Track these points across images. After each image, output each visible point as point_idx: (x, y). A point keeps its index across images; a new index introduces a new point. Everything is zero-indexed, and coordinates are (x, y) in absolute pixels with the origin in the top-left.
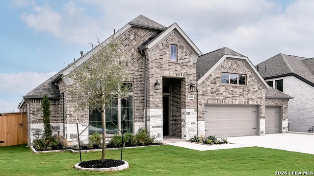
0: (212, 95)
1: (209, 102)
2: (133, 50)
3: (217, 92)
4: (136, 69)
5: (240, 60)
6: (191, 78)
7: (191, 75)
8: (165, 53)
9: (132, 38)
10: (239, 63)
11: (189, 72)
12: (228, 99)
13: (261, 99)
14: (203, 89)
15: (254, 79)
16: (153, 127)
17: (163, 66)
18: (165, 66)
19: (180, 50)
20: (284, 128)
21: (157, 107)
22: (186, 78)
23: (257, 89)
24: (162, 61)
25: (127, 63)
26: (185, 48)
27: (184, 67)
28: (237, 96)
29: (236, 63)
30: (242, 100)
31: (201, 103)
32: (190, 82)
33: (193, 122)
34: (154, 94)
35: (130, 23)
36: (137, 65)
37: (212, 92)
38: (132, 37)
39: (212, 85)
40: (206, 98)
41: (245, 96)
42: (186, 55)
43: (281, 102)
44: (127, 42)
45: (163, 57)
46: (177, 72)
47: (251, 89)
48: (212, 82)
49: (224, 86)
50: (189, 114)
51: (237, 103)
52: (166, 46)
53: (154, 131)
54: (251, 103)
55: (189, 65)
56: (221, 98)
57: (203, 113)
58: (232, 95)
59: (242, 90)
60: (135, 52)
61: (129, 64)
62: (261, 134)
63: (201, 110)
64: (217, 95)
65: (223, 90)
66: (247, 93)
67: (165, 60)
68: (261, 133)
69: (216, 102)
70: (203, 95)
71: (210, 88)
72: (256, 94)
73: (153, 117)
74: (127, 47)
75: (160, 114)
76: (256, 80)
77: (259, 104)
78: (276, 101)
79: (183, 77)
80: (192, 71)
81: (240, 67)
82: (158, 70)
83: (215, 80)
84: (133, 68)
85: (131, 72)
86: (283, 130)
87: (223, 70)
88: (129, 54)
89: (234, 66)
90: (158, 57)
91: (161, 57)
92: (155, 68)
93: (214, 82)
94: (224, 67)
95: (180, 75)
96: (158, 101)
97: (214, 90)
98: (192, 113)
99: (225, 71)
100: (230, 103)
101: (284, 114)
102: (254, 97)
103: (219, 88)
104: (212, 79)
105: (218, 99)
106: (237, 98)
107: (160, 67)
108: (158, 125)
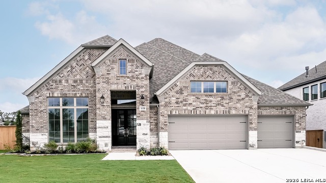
0: (177, 105)
1: (174, 113)
2: (87, 69)
3: (185, 103)
4: (90, 86)
5: (216, 65)
6: (143, 90)
7: (142, 87)
8: (113, 68)
9: (86, 59)
10: (215, 69)
11: (140, 84)
12: (200, 109)
13: (251, 108)
14: (166, 100)
15: (238, 85)
16: (100, 137)
17: (111, 81)
18: (114, 80)
19: (129, 64)
20: (298, 142)
21: (105, 119)
22: (137, 90)
23: (243, 96)
24: (110, 76)
25: (81, 81)
26: (135, 61)
27: (134, 79)
28: (214, 105)
29: (211, 69)
30: (220, 110)
31: (163, 114)
32: (141, 94)
33: (146, 133)
34: (101, 107)
35: (82, 46)
36: (92, 82)
37: (177, 103)
38: (87, 57)
39: (178, 96)
40: (169, 109)
41: (224, 105)
42: (137, 67)
43: (292, 110)
44: (82, 62)
45: (111, 72)
46: (125, 85)
47: (234, 97)
48: (177, 92)
49: (194, 95)
50: (140, 125)
51: (213, 112)
52: (113, 61)
53: (101, 141)
54: (233, 112)
55: (140, 77)
56: (190, 108)
57: (165, 124)
58: (205, 105)
59: (220, 99)
60: (90, 70)
61: (84, 82)
62: (250, 148)
63: (163, 121)
64: (185, 105)
65: (192, 100)
66: (229, 101)
67: (113, 75)
68: (251, 146)
69: (183, 113)
70: (166, 105)
71: (174, 99)
72: (242, 102)
73: (100, 128)
74: (81, 67)
75: (107, 125)
76: (242, 87)
77: (247, 113)
78: (284, 110)
79: (132, 89)
80: (143, 82)
81: (217, 73)
82: (105, 85)
83: (181, 89)
84: (87, 84)
85: (86, 88)
86: (296, 145)
87: (192, 78)
88: (84, 72)
89: (208, 73)
90: (106, 72)
91: (109, 72)
92: (103, 83)
93: (181, 92)
94: (194, 74)
95: (130, 87)
96: (105, 113)
97: (180, 100)
98: (144, 125)
99: (196, 79)
100: (202, 113)
101: (297, 125)
102: (238, 105)
103: (187, 97)
104: (177, 89)
105: (185, 110)
106: (212, 108)
107: (108, 82)
108: (105, 135)
